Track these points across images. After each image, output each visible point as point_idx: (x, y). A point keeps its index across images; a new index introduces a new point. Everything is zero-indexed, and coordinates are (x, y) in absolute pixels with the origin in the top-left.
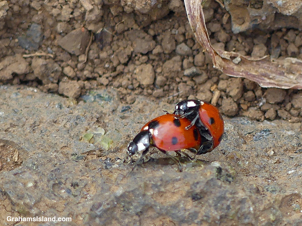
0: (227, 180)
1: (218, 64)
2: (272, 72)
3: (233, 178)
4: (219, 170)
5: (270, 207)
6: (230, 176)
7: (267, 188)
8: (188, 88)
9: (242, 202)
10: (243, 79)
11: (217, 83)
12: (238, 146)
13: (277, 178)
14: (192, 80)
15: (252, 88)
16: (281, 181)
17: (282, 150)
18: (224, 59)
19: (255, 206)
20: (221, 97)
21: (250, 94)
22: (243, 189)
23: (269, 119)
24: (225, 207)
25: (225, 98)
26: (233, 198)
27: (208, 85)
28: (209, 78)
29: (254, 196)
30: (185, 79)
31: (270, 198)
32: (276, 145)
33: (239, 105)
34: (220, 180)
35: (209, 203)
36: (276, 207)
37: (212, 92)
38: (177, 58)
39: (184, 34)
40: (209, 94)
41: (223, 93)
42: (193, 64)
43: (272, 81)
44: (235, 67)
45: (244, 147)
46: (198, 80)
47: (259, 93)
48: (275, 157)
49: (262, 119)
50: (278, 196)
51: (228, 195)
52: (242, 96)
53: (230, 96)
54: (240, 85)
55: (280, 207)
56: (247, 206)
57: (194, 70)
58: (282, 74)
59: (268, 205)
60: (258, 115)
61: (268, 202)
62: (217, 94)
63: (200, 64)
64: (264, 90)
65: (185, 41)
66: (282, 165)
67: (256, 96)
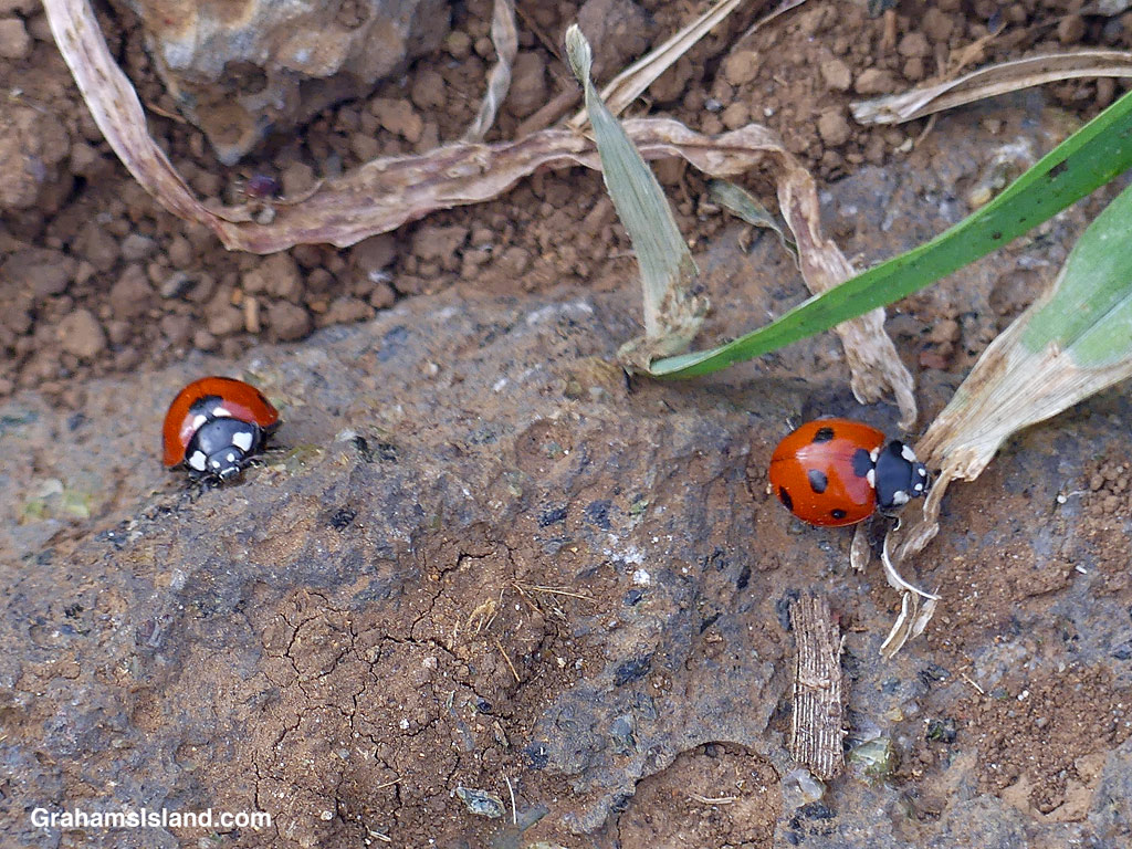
0: (387, 458)
1: (233, 239)
2: (346, 208)
3: (394, 449)
4: (361, 442)
5: (499, 473)
6: (388, 447)
7: (471, 437)
8: (185, 322)
9: (440, 485)
10: (290, 252)
11: (239, 283)
12: (357, 384)
13: (478, 410)
14: (185, 301)
15: (318, 260)
16: (489, 412)
17: (450, 355)
18: (240, 224)
19: (471, 484)
20: (262, 309)
21: (319, 276)
22: (428, 461)
23: (385, 307)
24: (410, 512)
25: (270, 306)
26: (419, 485)
27: (223, 295)
28: (218, 281)
29: (456, 465)
30: (170, 305)
31: (489, 455)
32: (433, 349)
33: (306, 307)
34: (372, 462)
35: (375, 519)
36: (511, 466)
37: (239, 307)
38: (133, 270)
39: (126, 216)
40: (234, 314)
41: (263, 299)
42: (172, 267)
43: (358, 226)
44: (271, 231)
45: (370, 382)
46: (198, 294)
47: (337, 264)
48: (442, 375)
49: (371, 312)
50: (504, 442)
51: (407, 486)
52: (306, 285)
53: (282, 298)
54: (292, 266)
55: (518, 463)
56: (455, 490)
57: (180, 277)
58: (369, 202)
59: (493, 470)
60: (358, 308)
61: (491, 465)
62: (251, 305)
63: (186, 261)
64: (345, 253)
65: (134, 228)
66: (471, 382)
67: (333, 275)
